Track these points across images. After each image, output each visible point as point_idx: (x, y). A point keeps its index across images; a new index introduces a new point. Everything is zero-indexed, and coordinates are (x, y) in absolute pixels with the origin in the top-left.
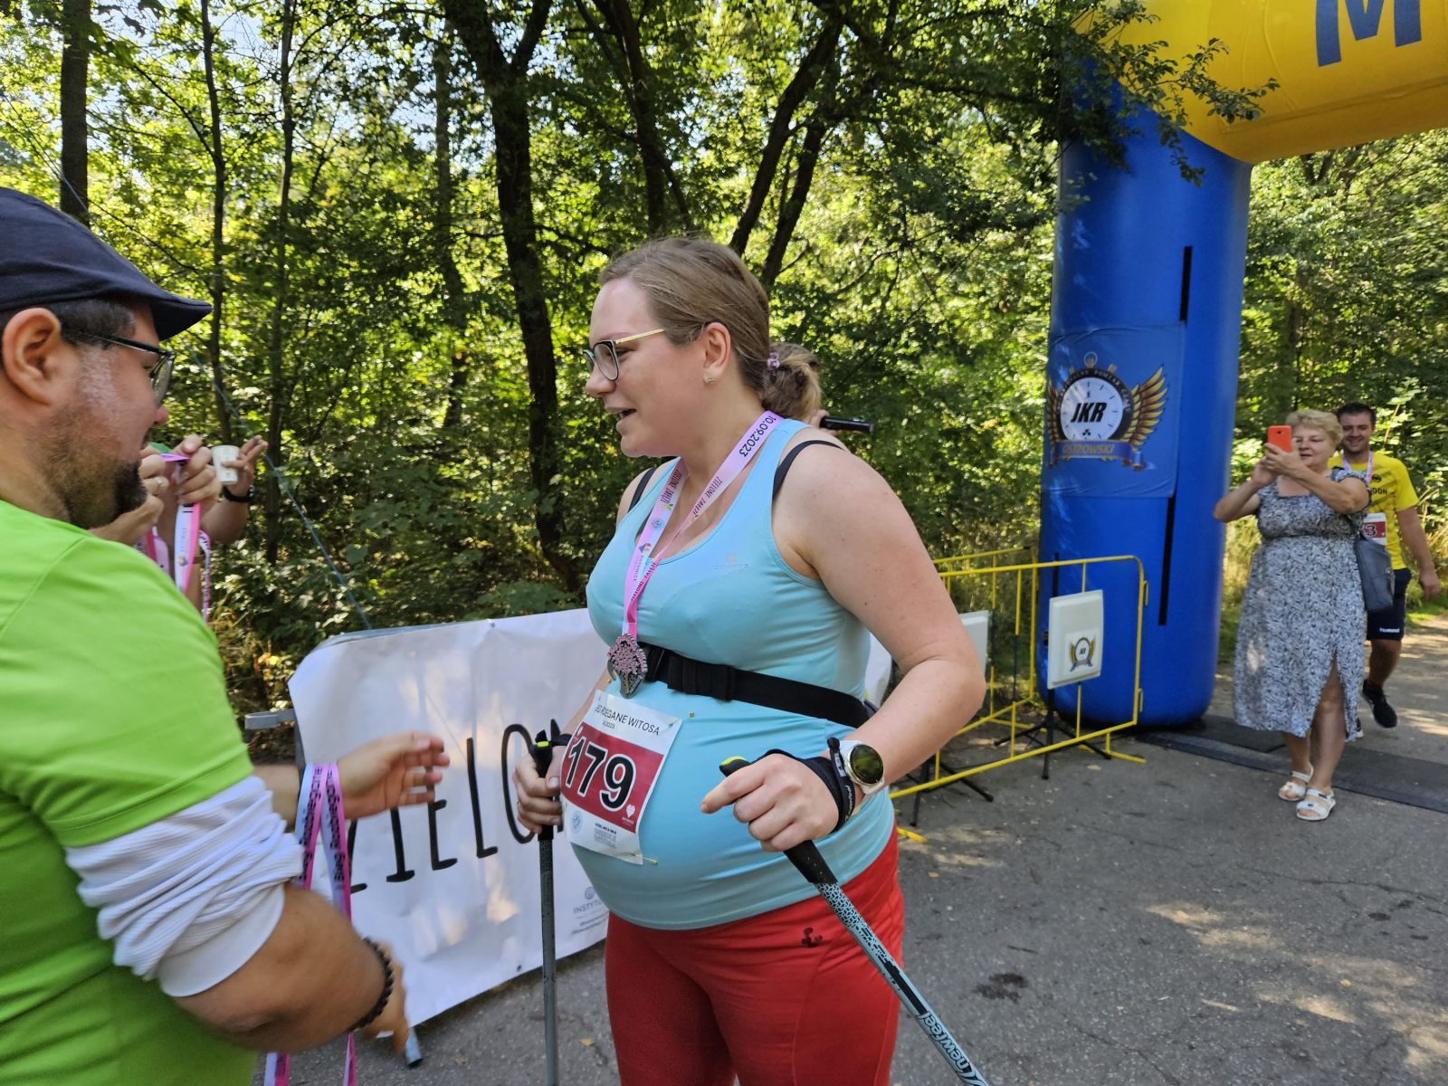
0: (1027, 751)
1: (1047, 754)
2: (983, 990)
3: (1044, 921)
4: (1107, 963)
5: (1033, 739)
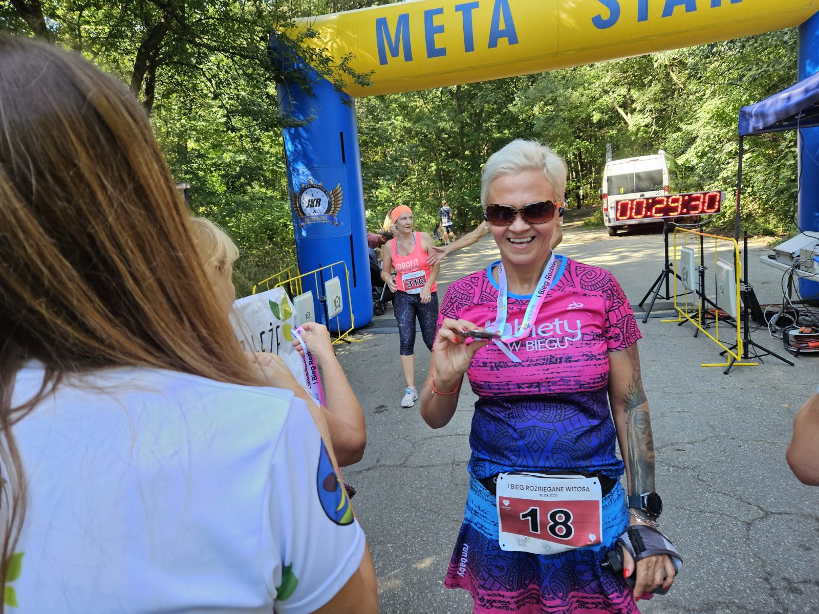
2: (375, 413)
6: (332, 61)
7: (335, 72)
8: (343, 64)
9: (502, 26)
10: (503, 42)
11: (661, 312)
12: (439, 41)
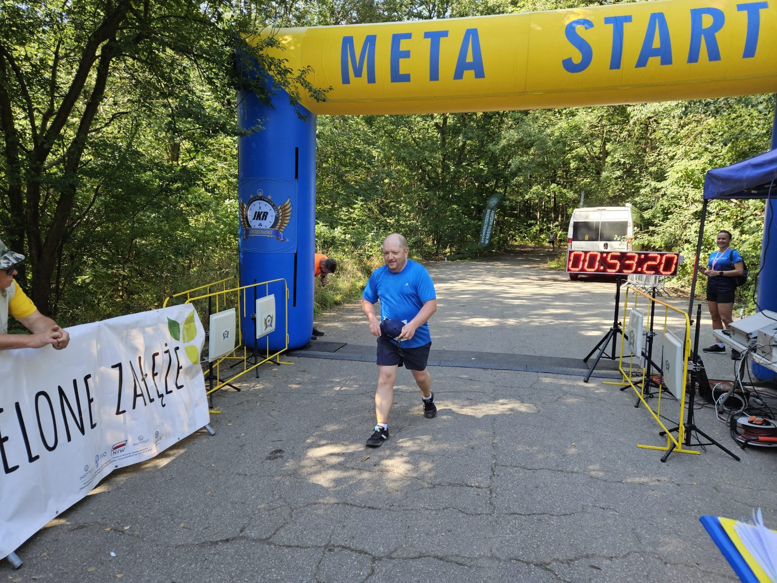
1: (257, 367)
2: (269, 458)
3: (280, 430)
6: (290, 73)
7: (292, 84)
8: (300, 77)
9: (470, 58)
10: (469, 74)
11: (604, 371)
12: (404, 66)
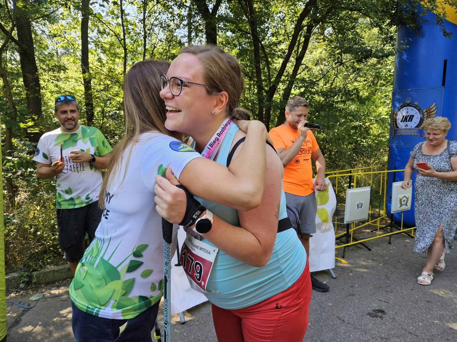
0: (383, 234)
1: (391, 235)
2: (370, 314)
3: (391, 292)
4: (415, 308)
5: (385, 230)
